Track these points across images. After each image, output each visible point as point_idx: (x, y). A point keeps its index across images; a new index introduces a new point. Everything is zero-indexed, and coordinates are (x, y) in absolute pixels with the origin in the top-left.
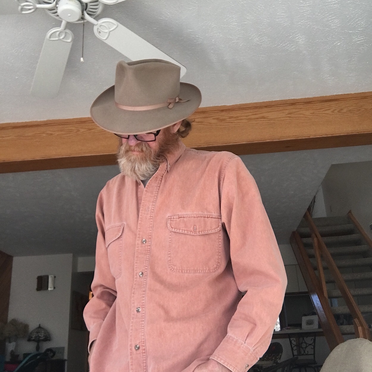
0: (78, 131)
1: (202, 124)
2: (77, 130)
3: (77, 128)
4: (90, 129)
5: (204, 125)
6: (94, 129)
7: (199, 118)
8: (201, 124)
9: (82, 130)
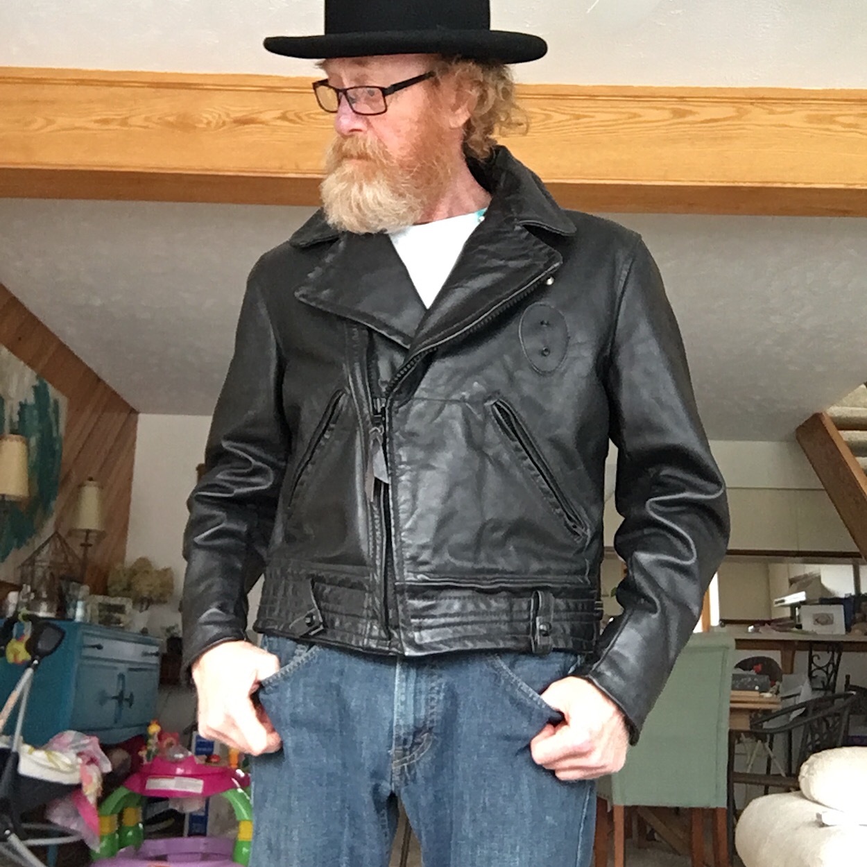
0: (548, 117)
1: (856, 132)
2: (545, 114)
3: (545, 110)
4: (578, 117)
5: (861, 133)
6: (585, 117)
7: (851, 115)
8: (852, 132)
9: (557, 117)
